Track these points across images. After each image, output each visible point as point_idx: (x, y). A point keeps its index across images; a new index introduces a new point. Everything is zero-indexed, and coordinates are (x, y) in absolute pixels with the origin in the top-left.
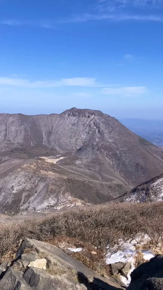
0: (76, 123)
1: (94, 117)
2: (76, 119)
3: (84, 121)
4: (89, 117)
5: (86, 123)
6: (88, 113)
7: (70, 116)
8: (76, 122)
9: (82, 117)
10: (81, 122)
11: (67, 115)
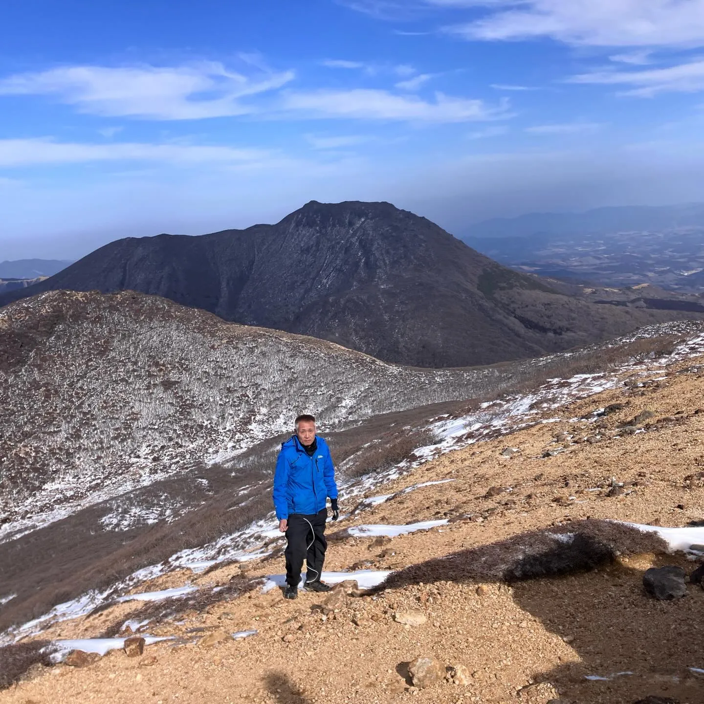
0: (313, 245)
1: (363, 222)
2: (314, 235)
3: (336, 236)
4: (351, 224)
5: (338, 243)
6: (351, 214)
7: (301, 228)
8: (312, 243)
9: (334, 225)
10: (328, 240)
11: (293, 225)
